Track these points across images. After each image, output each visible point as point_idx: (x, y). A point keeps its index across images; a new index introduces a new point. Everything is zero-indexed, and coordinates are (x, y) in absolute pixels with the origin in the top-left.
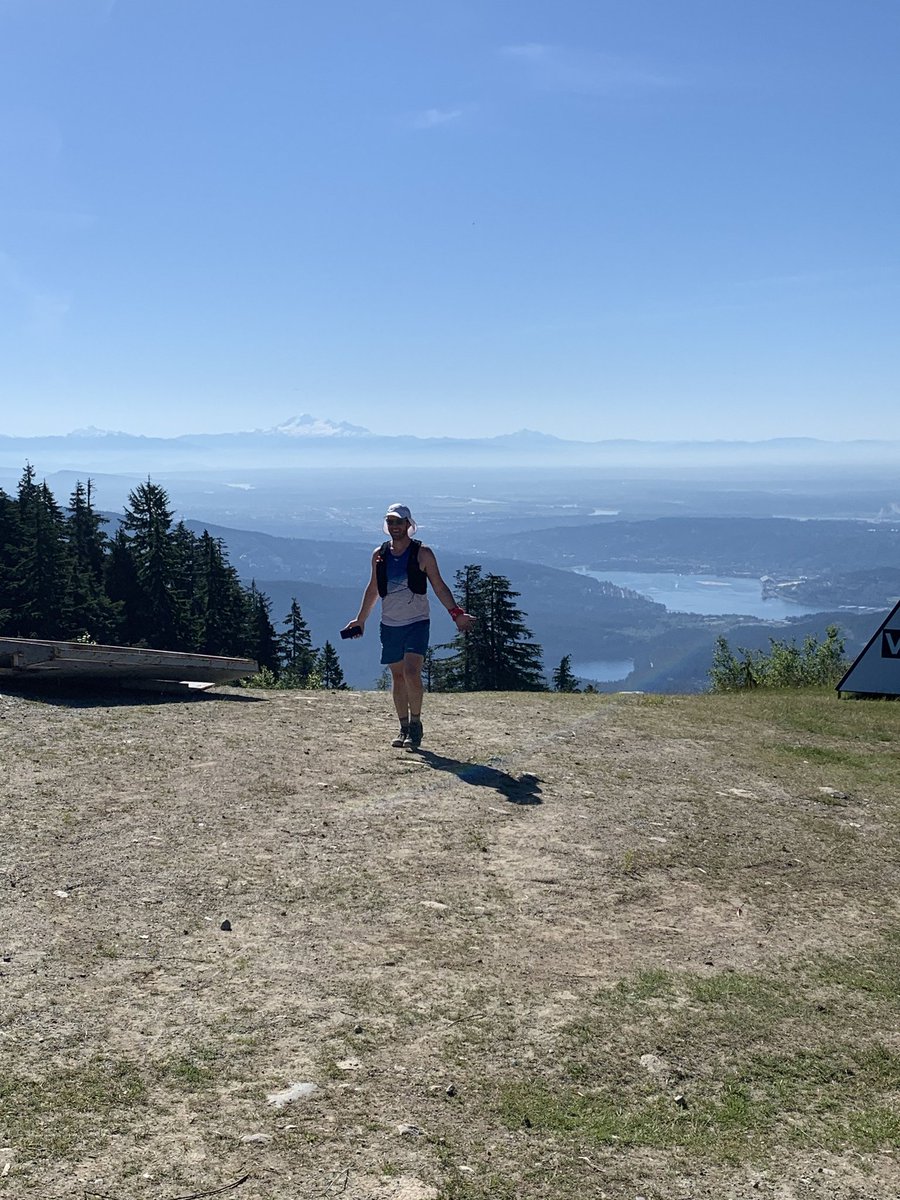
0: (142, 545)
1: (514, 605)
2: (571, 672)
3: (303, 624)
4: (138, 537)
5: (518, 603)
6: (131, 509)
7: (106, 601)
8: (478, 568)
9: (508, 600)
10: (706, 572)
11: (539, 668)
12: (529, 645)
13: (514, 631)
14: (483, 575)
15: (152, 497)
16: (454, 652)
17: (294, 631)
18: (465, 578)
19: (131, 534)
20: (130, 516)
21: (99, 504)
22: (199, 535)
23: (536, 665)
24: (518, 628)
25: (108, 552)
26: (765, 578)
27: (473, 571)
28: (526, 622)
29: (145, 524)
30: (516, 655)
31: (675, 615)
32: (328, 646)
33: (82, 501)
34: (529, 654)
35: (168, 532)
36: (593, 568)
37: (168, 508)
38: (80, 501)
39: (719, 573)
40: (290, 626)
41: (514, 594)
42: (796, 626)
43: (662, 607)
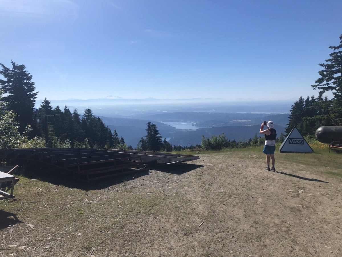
0: (87, 120)
1: (157, 129)
2: (166, 141)
3: (117, 133)
4: (86, 118)
5: (158, 129)
6: (85, 113)
7: (82, 130)
8: (151, 123)
9: (156, 128)
10: (182, 122)
11: (162, 140)
12: (160, 136)
13: (157, 134)
14: (151, 124)
15: (89, 111)
16: (146, 138)
17: (115, 135)
18: (148, 124)
19: (85, 118)
20: (85, 114)
21: (79, 112)
22: (97, 118)
23: (161, 140)
24: (158, 133)
25: (81, 121)
26: (192, 122)
27: (150, 123)
28: (159, 132)
29: (87, 116)
30: (157, 138)
31: (177, 129)
32: (122, 137)
33: (76, 112)
34: (160, 138)
35: (92, 117)
36: (163, 121)
37: (92, 113)
38: (75, 112)
39: (185, 122)
40: (114, 134)
41: (157, 127)
42: (198, 131)
43: (175, 128)
